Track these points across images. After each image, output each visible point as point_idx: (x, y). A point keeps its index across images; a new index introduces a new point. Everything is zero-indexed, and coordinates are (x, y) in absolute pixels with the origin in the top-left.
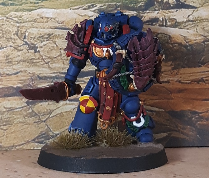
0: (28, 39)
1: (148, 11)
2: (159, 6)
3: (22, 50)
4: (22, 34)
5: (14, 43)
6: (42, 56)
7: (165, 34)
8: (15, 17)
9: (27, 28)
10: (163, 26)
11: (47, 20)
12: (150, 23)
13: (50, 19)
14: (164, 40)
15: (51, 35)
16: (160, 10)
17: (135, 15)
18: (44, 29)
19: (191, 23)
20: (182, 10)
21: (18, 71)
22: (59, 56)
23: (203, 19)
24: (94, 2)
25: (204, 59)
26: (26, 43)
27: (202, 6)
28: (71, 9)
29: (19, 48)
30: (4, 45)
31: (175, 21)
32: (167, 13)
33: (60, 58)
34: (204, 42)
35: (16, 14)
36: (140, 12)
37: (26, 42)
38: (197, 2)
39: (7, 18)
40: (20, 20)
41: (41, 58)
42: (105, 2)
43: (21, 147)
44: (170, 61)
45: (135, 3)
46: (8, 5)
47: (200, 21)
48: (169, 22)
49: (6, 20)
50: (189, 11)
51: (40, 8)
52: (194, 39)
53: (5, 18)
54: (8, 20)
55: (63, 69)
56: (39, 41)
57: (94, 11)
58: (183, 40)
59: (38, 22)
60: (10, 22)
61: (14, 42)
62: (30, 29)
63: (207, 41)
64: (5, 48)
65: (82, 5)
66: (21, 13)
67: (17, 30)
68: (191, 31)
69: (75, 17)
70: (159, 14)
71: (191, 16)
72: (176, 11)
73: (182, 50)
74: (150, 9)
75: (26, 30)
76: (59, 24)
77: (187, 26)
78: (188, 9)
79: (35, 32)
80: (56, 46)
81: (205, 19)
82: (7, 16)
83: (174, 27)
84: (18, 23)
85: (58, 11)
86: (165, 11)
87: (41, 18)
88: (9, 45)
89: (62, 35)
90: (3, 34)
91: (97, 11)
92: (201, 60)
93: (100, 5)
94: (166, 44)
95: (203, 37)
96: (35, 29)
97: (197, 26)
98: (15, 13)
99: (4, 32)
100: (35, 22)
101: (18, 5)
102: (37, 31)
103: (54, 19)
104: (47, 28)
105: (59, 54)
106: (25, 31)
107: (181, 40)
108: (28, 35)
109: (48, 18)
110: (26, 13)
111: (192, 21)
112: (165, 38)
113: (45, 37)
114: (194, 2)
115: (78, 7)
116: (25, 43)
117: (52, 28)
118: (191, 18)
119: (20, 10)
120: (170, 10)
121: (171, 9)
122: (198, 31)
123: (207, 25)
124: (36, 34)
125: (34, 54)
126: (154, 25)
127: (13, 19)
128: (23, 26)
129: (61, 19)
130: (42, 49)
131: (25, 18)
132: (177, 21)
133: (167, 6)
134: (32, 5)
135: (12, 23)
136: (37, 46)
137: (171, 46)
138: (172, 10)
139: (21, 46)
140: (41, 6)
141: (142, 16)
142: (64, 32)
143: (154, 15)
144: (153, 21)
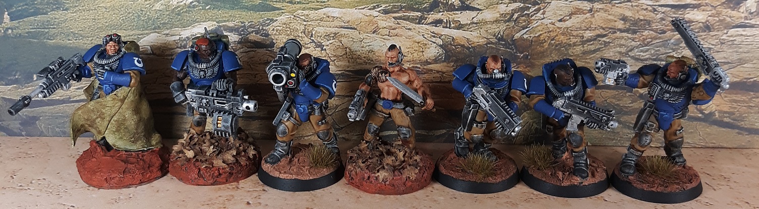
0: (315, 37)
1: (432, 13)
2: (443, 8)
3: (310, 48)
4: (309, 32)
7: (449, 36)
8: (302, 16)
9: (314, 27)
10: (446, 27)
11: (333, 19)
12: (434, 25)
13: (336, 19)
14: (447, 42)
15: (337, 34)
16: (444, 12)
17: (419, 16)
18: (330, 28)
19: (475, 25)
20: (466, 12)
22: (344, 54)
23: (486, 22)
24: (379, 2)
27: (487, 9)
28: (356, 9)
31: (459, 23)
32: (451, 15)
33: (345, 56)
34: (486, 44)
35: (303, 13)
36: (425, 13)
37: (313, 40)
38: (482, 4)
39: (295, 16)
40: (307, 18)
41: (328, 56)
42: (390, 3)
43: (309, 137)
44: (452, 62)
45: (420, 4)
46: (295, 3)
48: (453, 24)
49: (293, 18)
50: (474, 14)
51: (326, 7)
52: (477, 41)
53: (293, 16)
54: (295, 18)
55: (348, 68)
56: (325, 40)
57: (379, 12)
58: (466, 42)
59: (324, 21)
60: (297, 21)
62: (317, 28)
63: (489, 44)
65: (367, 4)
66: (308, 11)
67: (304, 28)
68: (475, 34)
69: (360, 17)
70: (443, 16)
71: (475, 18)
72: (461, 13)
73: (464, 52)
74: (434, 10)
75: (313, 29)
76: (345, 23)
77: (471, 28)
78: (473, 11)
79: (321, 30)
80: (341, 45)
81: (489, 22)
82: (294, 14)
83: (457, 29)
84: (305, 21)
85: (344, 10)
86: (449, 13)
91: (382, 11)
93: (385, 5)
94: (449, 46)
95: (486, 40)
96: (322, 28)
97: (481, 28)
98: (303, 11)
99: (292, 30)
100: (322, 21)
101: (304, 4)
102: (324, 30)
103: (340, 18)
104: (333, 27)
105: (344, 52)
107: (464, 42)
108: (315, 33)
109: (334, 17)
110: (313, 12)
111: (476, 23)
112: (449, 39)
113: (331, 36)
114: (479, 5)
115: (363, 7)
116: (311, 41)
117: (338, 28)
118: (475, 20)
119: (307, 9)
120: (454, 12)
122: (481, 34)
123: (491, 27)
124: (323, 33)
125: (320, 52)
126: (438, 26)
127: (300, 18)
128: (310, 25)
129: (346, 19)
130: (328, 48)
131: (311, 16)
132: (461, 23)
133: (451, 8)
134: (318, 4)
135: (299, 21)
136: (323, 44)
138: (457, 12)
139: (308, 44)
140: (327, 6)
141: (427, 17)
142: (349, 31)
143: (439, 16)
144: (437, 22)
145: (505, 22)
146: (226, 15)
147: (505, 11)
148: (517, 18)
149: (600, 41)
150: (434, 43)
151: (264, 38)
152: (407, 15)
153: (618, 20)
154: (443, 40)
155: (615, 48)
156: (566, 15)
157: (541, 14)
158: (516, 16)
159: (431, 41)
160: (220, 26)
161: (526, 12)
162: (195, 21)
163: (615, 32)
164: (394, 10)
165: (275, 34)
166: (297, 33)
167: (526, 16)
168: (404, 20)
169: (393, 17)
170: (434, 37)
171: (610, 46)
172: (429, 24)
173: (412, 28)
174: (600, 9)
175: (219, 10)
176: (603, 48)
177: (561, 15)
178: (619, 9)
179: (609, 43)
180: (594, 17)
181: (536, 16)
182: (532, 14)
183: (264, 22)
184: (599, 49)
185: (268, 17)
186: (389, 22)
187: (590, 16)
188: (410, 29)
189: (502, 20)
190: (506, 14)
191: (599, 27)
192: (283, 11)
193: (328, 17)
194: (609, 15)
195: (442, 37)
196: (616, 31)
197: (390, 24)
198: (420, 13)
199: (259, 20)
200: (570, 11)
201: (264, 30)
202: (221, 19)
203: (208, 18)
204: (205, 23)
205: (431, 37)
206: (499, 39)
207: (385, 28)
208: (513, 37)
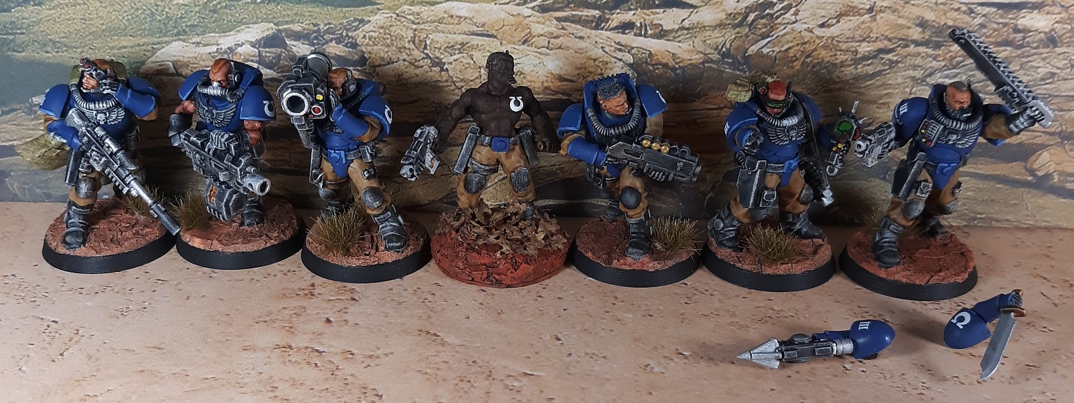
0: (431, 49)
1: (618, 11)
2: (636, 3)
3: (422, 67)
4: (420, 41)
5: (409, 56)
6: (452, 78)
7: (643, 49)
8: (409, 15)
9: (428, 33)
10: (640, 35)
11: (459, 20)
12: (621, 31)
13: (464, 20)
14: (640, 59)
15: (464, 45)
16: (637, 10)
17: (597, 16)
18: (455, 35)
19: (686, 32)
20: (673, 11)
21: (416, 99)
23: (704, 27)
25: (699, 91)
26: (428, 56)
27: (706, 5)
28: (496, 4)
29: (417, 63)
30: (394, 57)
31: (661, 28)
32: (648, 15)
34: (703, 63)
35: (410, 10)
36: (606, 11)
37: (427, 54)
39: (398, 15)
40: (418, 19)
41: (451, 79)
47: (700, 29)
48: (651, 29)
49: (396, 19)
50: (684, 13)
52: (689, 58)
53: (394, 16)
54: (398, 18)
56: (447, 54)
57: (533, 8)
58: (671, 59)
59: (445, 24)
60: (402, 23)
61: (409, 53)
62: (434, 34)
63: (707, 62)
64: (396, 62)
66: (419, 7)
67: (412, 35)
68: (684, 46)
69: (503, 17)
70: (635, 16)
71: (686, 21)
72: (664, 12)
73: (668, 75)
74: (621, 7)
75: (427, 36)
76: (478, 27)
78: (683, 8)
79: (439, 38)
80: (473, 62)
81: (708, 26)
82: (397, 12)
83: (658, 38)
84: (414, 23)
85: (476, 6)
86: (645, 11)
87: (449, 16)
88: (401, 58)
89: (481, 46)
90: (392, 40)
91: (537, 8)
92: (696, 92)
94: (643, 65)
95: (702, 55)
96: (441, 35)
97: (696, 37)
98: (411, 8)
99: (394, 38)
100: (441, 24)
102: (444, 38)
103: (470, 19)
104: (460, 34)
106: (426, 38)
107: (667, 59)
108: (431, 43)
109: (461, 17)
110: (427, 8)
111: (688, 29)
112: (643, 55)
113: (455, 47)
116: (425, 56)
117: (467, 35)
118: (686, 24)
119: (418, 3)
120: (654, 10)
121: (655, 8)
122: (696, 46)
123: (711, 36)
124: (443, 42)
125: (439, 73)
126: (627, 34)
127: (406, 18)
128: (422, 29)
129: (480, 20)
130: (452, 66)
131: (425, 15)
132: (664, 28)
133: (649, 4)
135: (404, 23)
136: (443, 61)
137: (651, 68)
138: (657, 10)
139: (419, 60)
141: (609, 19)
142: (485, 40)
143: (628, 16)
144: (626, 27)
145: (735, 26)
146: (289, 13)
147: (735, 9)
148: (753, 21)
149: (883, 59)
150: (621, 60)
151: (351, 50)
152: (578, 15)
153: (914, 26)
154: (634, 56)
155: (905, 71)
156: (832, 16)
157: (792, 15)
158: (751, 17)
159: (615, 58)
160: (280, 31)
161: (767, 11)
162: (241, 22)
163: (907, 46)
164: (558, 5)
165: (368, 45)
166: (403, 43)
167: (768, 17)
168: (573, 22)
169: (555, 18)
170: (620, 50)
171: (898, 68)
172: (612, 29)
173: (586, 36)
174: (886, 7)
175: (278, 4)
176: (887, 69)
177: (824, 16)
178: (916, 8)
179: (897, 62)
180: (875, 20)
181: (783, 19)
182: (777, 14)
183: (350, 25)
184: (881, 71)
185: (355, 17)
186: (548, 26)
187: (870, 19)
188: (582, 38)
189: (729, 24)
190: (735, 14)
191: (882, 38)
192: (379, 6)
193: (452, 17)
194: (899, 17)
195: (633, 51)
196: (909, 43)
197: (550, 29)
198: (598, 12)
199: (340, 21)
200: (838, 10)
201: (349, 37)
202: (281, 20)
203: (260, 18)
204: (256, 25)
205: (614, 51)
206: (724, 55)
207: (542, 35)
208: (746, 52)
